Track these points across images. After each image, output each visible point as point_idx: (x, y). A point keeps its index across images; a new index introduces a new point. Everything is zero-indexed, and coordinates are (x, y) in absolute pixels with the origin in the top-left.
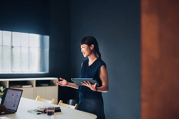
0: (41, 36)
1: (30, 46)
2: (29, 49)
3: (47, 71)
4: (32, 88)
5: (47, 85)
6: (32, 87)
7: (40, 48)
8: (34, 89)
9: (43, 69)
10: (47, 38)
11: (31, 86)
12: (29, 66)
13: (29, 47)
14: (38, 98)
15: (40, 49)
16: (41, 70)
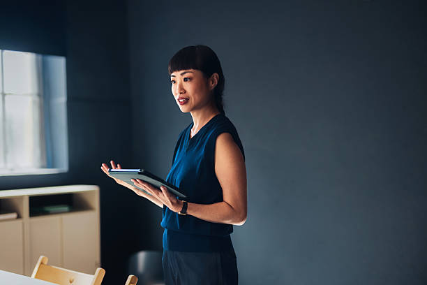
0: (40, 57)
1: (6, 92)
2: (3, 99)
3: (63, 166)
4: (19, 222)
5: (66, 209)
6: (19, 217)
7: (39, 95)
8: (23, 224)
9: (50, 160)
10: (59, 65)
11: (14, 215)
12: (6, 152)
13: (4, 95)
14: (42, 263)
15: (37, 99)
16: (45, 164)
